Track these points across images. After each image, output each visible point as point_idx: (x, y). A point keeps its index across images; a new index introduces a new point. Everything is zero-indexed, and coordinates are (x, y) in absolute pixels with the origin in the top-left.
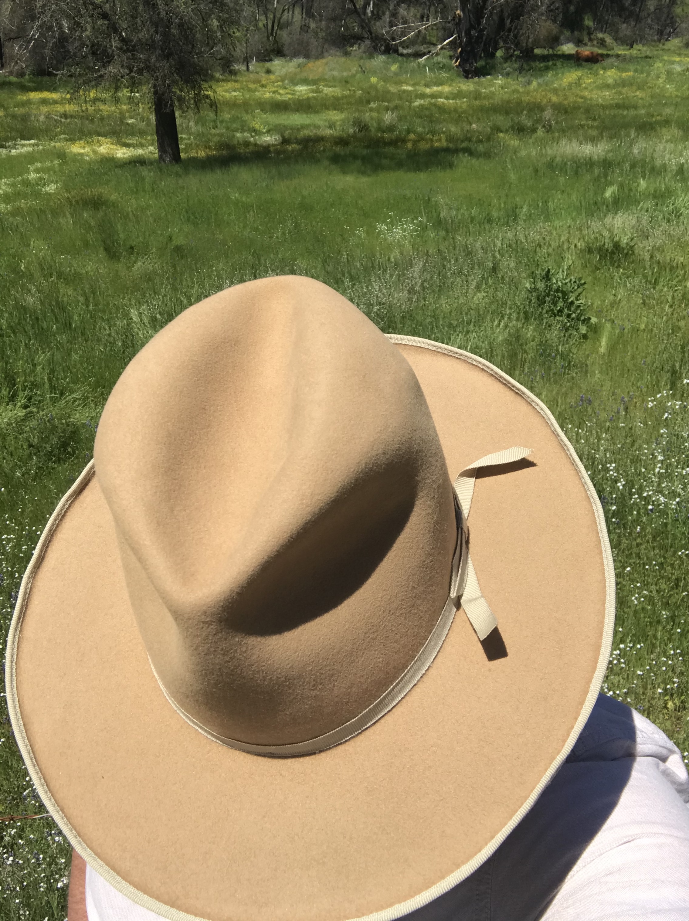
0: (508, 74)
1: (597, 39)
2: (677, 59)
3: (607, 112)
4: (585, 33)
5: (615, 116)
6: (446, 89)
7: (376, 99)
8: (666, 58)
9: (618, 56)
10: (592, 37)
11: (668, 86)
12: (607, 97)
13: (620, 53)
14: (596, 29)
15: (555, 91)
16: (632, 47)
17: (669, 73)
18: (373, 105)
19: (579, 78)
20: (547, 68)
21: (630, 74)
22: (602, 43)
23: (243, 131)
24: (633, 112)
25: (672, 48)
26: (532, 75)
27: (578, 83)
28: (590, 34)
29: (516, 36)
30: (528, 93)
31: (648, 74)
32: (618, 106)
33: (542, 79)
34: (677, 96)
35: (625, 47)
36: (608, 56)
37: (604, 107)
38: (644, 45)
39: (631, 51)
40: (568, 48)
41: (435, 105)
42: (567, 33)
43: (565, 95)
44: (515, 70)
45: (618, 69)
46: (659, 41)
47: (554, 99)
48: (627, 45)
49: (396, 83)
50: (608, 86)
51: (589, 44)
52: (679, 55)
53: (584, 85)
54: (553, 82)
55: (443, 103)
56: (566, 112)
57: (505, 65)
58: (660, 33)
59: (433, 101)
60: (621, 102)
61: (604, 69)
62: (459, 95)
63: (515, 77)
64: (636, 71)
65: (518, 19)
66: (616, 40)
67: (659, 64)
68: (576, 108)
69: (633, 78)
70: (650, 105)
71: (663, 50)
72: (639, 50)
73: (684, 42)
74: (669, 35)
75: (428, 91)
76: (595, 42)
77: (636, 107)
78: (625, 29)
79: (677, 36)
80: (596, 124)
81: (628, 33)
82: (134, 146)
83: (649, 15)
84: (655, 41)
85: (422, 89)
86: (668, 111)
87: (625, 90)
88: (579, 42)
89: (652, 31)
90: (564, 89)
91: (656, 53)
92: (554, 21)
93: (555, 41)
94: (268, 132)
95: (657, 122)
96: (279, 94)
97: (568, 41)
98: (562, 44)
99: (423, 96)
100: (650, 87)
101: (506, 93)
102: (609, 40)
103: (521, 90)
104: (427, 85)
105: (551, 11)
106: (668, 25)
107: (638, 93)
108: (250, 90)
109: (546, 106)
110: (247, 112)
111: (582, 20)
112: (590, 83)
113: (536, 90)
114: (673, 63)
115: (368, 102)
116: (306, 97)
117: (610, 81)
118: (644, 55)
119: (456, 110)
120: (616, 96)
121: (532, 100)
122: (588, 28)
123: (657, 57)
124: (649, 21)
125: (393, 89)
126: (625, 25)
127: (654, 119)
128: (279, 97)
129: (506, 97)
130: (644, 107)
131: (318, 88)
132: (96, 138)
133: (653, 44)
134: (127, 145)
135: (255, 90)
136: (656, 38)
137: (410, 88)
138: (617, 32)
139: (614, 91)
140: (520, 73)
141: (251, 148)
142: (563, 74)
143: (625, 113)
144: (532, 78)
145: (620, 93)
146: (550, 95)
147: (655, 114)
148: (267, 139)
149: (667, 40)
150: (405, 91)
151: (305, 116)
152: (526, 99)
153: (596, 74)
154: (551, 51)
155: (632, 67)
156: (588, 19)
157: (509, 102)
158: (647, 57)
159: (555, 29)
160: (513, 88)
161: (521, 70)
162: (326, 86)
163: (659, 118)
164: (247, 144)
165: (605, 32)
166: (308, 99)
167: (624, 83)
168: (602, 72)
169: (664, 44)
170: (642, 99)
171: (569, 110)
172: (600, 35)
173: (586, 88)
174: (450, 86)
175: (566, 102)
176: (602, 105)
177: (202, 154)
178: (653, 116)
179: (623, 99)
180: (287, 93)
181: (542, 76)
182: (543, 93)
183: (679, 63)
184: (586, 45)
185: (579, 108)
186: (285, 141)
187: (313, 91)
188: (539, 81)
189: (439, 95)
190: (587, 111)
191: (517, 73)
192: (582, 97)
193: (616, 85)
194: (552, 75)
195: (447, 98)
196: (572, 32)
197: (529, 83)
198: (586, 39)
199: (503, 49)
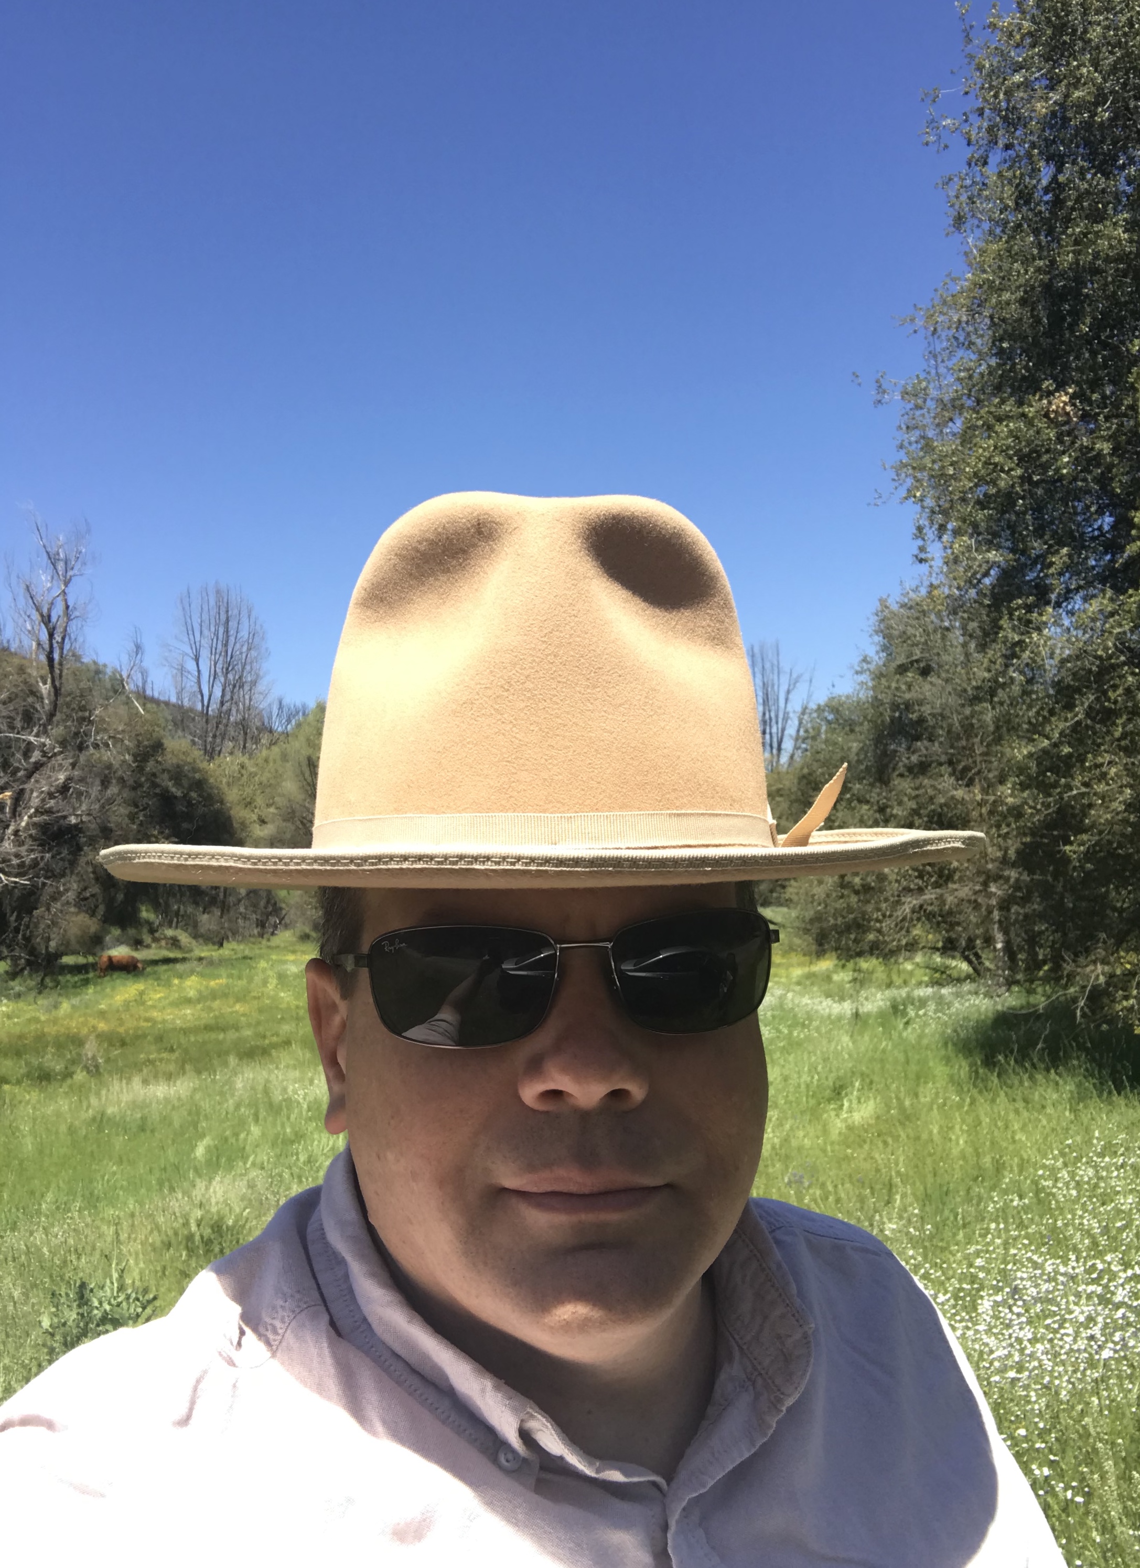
0: (18, 996)
1: (165, 938)
2: (291, 957)
3: (192, 1039)
4: (145, 930)
5: (204, 1043)
8: (274, 957)
9: (200, 959)
10: (157, 935)
11: (282, 994)
12: (189, 1017)
13: (203, 955)
14: (161, 925)
15: (102, 1014)
16: (221, 945)
17: (282, 977)
19: (142, 993)
20: (86, 982)
21: (223, 981)
22: (175, 943)
24: (232, 1035)
25: (282, 945)
26: (60, 995)
27: (140, 1000)
28: (152, 931)
29: (27, 939)
30: (55, 1021)
31: (250, 980)
32: (208, 1028)
33: (78, 999)
34: (297, 1007)
35: (211, 946)
36: (184, 960)
37: (185, 1031)
38: (239, 942)
39: (221, 951)
42: (116, 932)
43: (120, 1019)
44: (30, 989)
45: (201, 975)
46: (261, 935)
47: (102, 1026)
48: (214, 944)
50: (188, 1001)
51: (154, 945)
52: (294, 952)
53: (150, 1003)
54: (98, 1003)
56: (123, 1044)
57: (12, 983)
58: (261, 924)
60: (213, 1022)
61: (180, 977)
63: (30, 998)
64: (230, 976)
65: (30, 912)
66: (196, 936)
67: (263, 964)
68: (139, 1037)
69: (227, 986)
70: (258, 1023)
71: (269, 947)
72: (230, 949)
73: (298, 934)
74: (275, 927)
76: (163, 943)
77: (237, 1028)
78: (207, 921)
79: (286, 927)
80: (174, 1056)
81: (213, 927)
83: (239, 901)
84: (254, 936)
86: (286, 1028)
87: (216, 1004)
88: (137, 944)
89: (248, 923)
90: (118, 1011)
91: (257, 952)
92: (93, 914)
93: (95, 942)
95: (274, 1046)
97: (119, 942)
100: (255, 998)
101: (15, 1024)
102: (184, 938)
103: (43, 1018)
105: (86, 899)
106: (271, 914)
107: (238, 1007)
109: (87, 1036)
111: (136, 911)
112: (160, 999)
113: (70, 1017)
114: (285, 962)
117: (192, 993)
118: (240, 955)
120: (204, 1015)
121: (63, 1030)
122: (149, 923)
123: (261, 956)
124: (242, 909)
126: (206, 916)
127: (267, 1042)
129: (17, 1030)
130: (249, 1025)
133: (252, 939)
136: (256, 932)
138: (195, 925)
139: (199, 1006)
140: (40, 993)
142: (113, 989)
143: (221, 1036)
144: (60, 999)
145: (210, 1009)
146: (92, 1021)
147: (268, 1034)
149: (273, 934)
152: (51, 1030)
153: (168, 984)
154: (91, 959)
155: (223, 971)
156: (147, 911)
157: (21, 1037)
158: (245, 958)
159: (93, 925)
160: (28, 1016)
161: (41, 988)
163: (275, 1039)
165: (177, 927)
167: (214, 995)
168: (176, 981)
169: (269, 940)
170: (244, 1015)
171: (128, 1040)
172: (170, 933)
173: (154, 1007)
175: (121, 1030)
176: (181, 1029)
178: (264, 1037)
179: (216, 1017)
181: (76, 995)
182: (81, 1020)
183: (294, 962)
184: (148, 947)
185: (145, 1036)
188: (75, 1001)
190: (159, 1039)
191: (34, 993)
192: (147, 1020)
193: (201, 998)
194: (95, 992)
196: (123, 928)
197: (56, 1006)
198: (147, 939)
199: (9, 961)
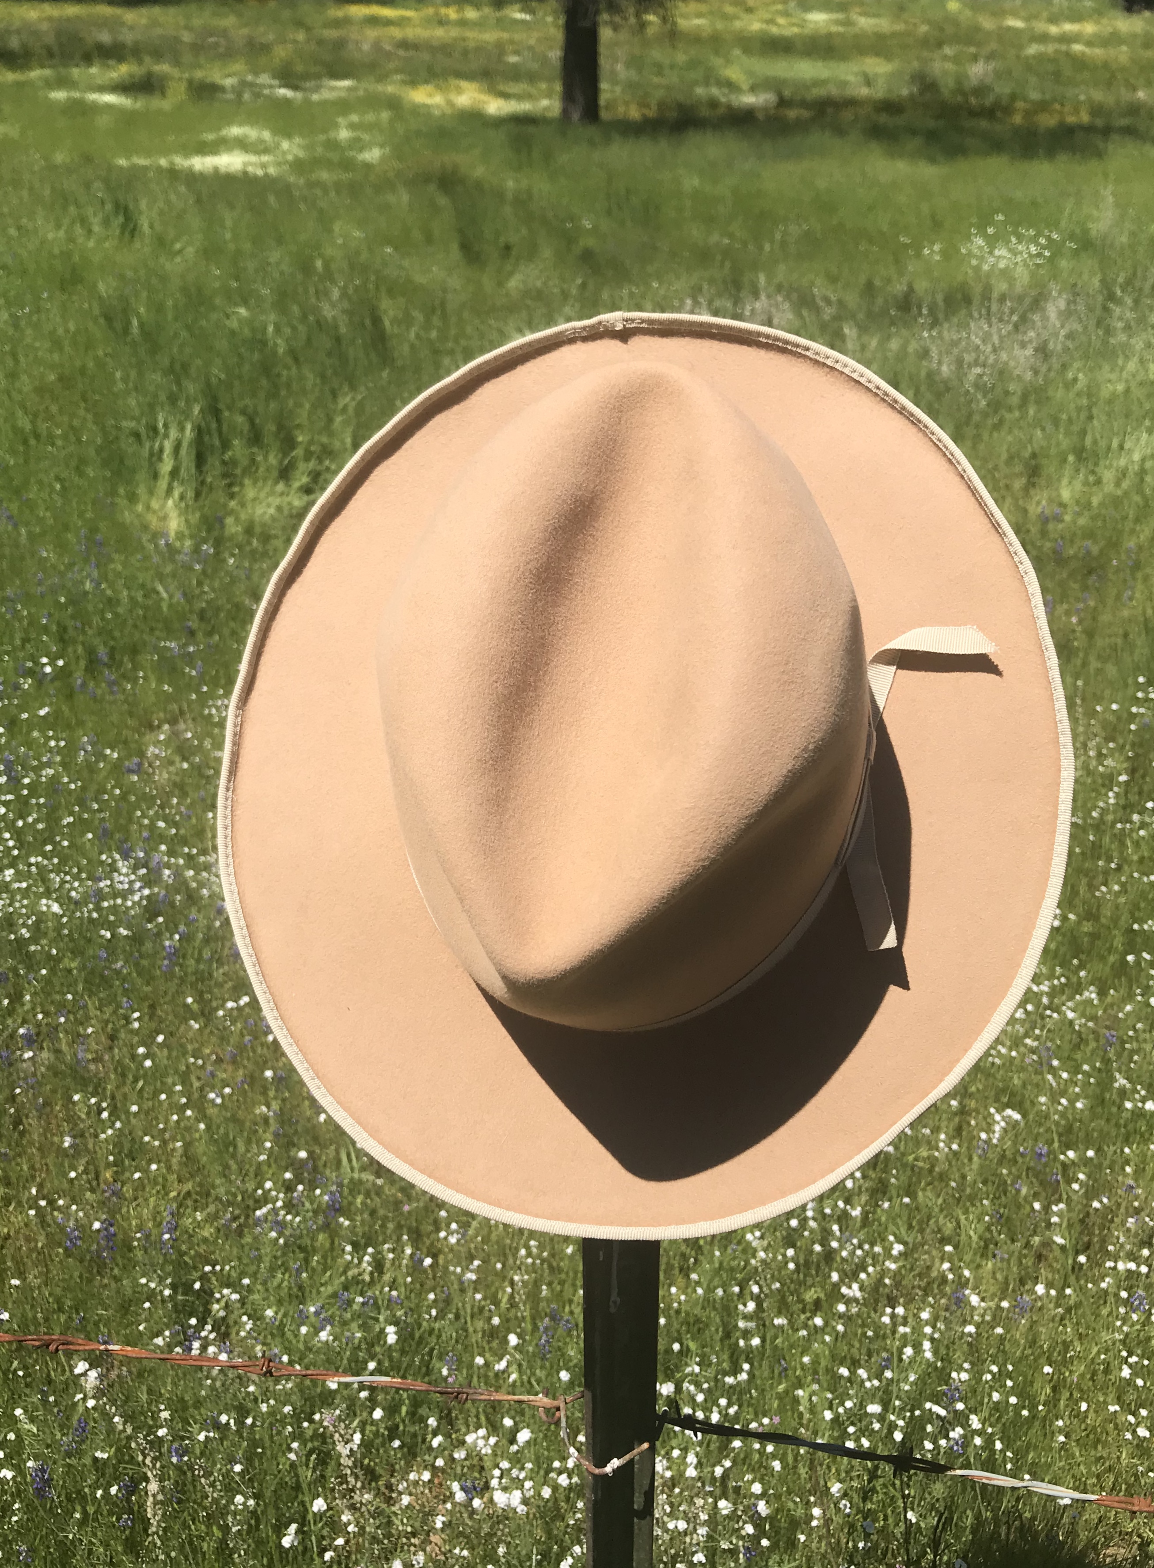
6: (1089, 28)
7: (956, 39)
18: (948, 51)
23: (707, 83)
41: (1068, 54)
49: (994, 14)
55: (1083, 53)
62: (1113, 39)
75: (1054, 30)
82: (519, 97)
85: (1041, 26)
94: (753, 89)
96: (777, 24)
99: (1044, 38)
104: (1053, 20)
108: (725, 17)
110: (717, 53)
115: (940, 45)
116: (824, 31)
119: (1106, 65)
125: (987, 23)
128: (774, 30)
131: (848, 18)
132: (453, 82)
134: (506, 96)
135: (736, 17)
137: (1019, 24)
141: (721, 111)
148: (749, 99)
150: (1009, 28)
151: (820, 64)
162: (865, 14)
164: (713, 104)
166: (830, 35)
174: (1097, 22)
177: (634, 113)
180: (791, 24)
186: (783, 102)
187: (837, 22)
189: (1075, 38)
195: (1089, 43)
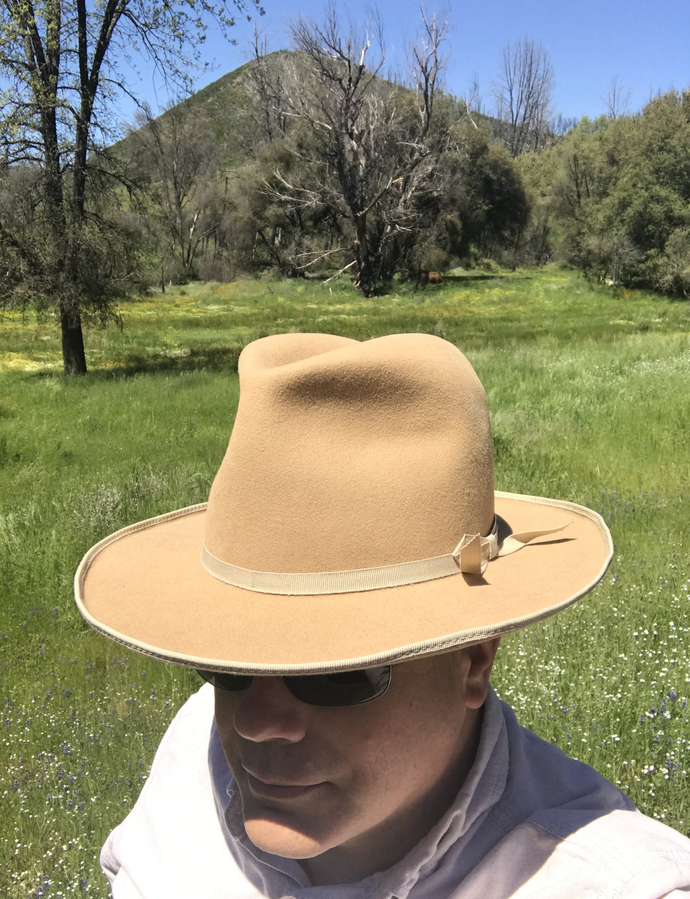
0: (404, 294)
1: (483, 263)
2: (554, 279)
3: (494, 325)
4: (472, 259)
5: (500, 328)
6: (348, 307)
7: (284, 315)
8: (544, 279)
9: (502, 278)
10: (479, 262)
11: (547, 302)
12: (493, 312)
13: (503, 275)
14: (481, 256)
15: (446, 307)
16: (514, 270)
17: (547, 292)
18: (279, 321)
19: (468, 297)
20: (439, 288)
21: (513, 292)
22: (488, 267)
23: (155, 345)
24: (516, 324)
25: (550, 271)
26: (425, 294)
27: (467, 300)
28: (476, 259)
29: (410, 262)
30: (422, 309)
31: (529, 293)
32: (503, 319)
33: (435, 297)
34: (555, 310)
35: (508, 270)
36: (493, 277)
37: (491, 320)
38: (524, 268)
39: (514, 273)
40: (458, 272)
41: (338, 321)
42: (457, 259)
43: (456, 311)
44: (410, 290)
45: (502, 287)
46: (538, 265)
47: (446, 314)
48: (510, 268)
49: (301, 302)
50: (493, 303)
51: (477, 267)
52: (556, 276)
53: (472, 302)
54: (444, 300)
55: (344, 319)
56: (457, 325)
57: (401, 286)
58: (538, 258)
59: (336, 317)
60: (506, 315)
61: (490, 288)
62: (360, 312)
63: (410, 296)
64: (518, 289)
65: (411, 247)
66: (500, 263)
67: (536, 284)
68: (465, 321)
69: (516, 295)
70: (531, 318)
71: (542, 272)
72: (520, 272)
73: (560, 265)
74: (546, 260)
75: (331, 308)
76: (482, 267)
77: (518, 320)
78: (507, 255)
79: (553, 260)
80: (484, 334)
81: (511, 258)
82: (45, 360)
83: (526, 243)
84: (534, 265)
85: (325, 307)
86: (547, 323)
87: (509, 305)
88: (467, 267)
89: (530, 257)
90: (455, 306)
91: (535, 274)
92: (444, 249)
93: (445, 265)
94: (179, 346)
95: (538, 333)
96: (192, 312)
97: (458, 265)
98: (452, 268)
99: (326, 313)
100: (531, 303)
101: (402, 309)
102: (494, 264)
103: (416, 307)
104: (330, 304)
105: (440, 240)
106: (544, 252)
107: (520, 308)
108: (164, 309)
109: (438, 319)
110: (160, 329)
111: (468, 248)
112: (478, 300)
113: (430, 307)
114: (549, 282)
115: (275, 319)
116: (217, 315)
117: (495, 298)
118: (524, 277)
119: (356, 325)
120: (501, 311)
121: (426, 315)
122: (475, 255)
123: (536, 278)
124: (528, 249)
125: (299, 307)
126: (506, 252)
127: (535, 330)
128: (191, 315)
129: (402, 313)
130: (526, 319)
131: (229, 307)
132: (7, 354)
133: (533, 267)
134: (38, 360)
135: (169, 310)
136: (534, 262)
137: (314, 306)
138: (500, 257)
139: (499, 306)
140: (415, 292)
141: (160, 360)
142: (453, 293)
143: (510, 324)
144: (425, 297)
145: (505, 308)
146: (441, 310)
147: (536, 325)
148: (177, 352)
149: (545, 264)
150: (310, 309)
151: (215, 331)
152: (419, 314)
153: (483, 292)
154: (442, 275)
155: (514, 286)
156: (474, 247)
157: (405, 317)
158: (527, 278)
159: (444, 255)
160: (408, 305)
161: (416, 290)
162: (237, 305)
163: (540, 329)
164: (156, 356)
165: (490, 258)
166: (219, 316)
167: (507, 300)
168: (487, 291)
169: (542, 268)
170: (524, 313)
171: (459, 323)
172: (486, 261)
173: (474, 304)
174: (351, 303)
175: (456, 317)
176: (489, 319)
177: (109, 366)
178: (534, 327)
179: (508, 313)
180: (200, 312)
181: (434, 295)
182: (436, 309)
183: (555, 282)
184: (474, 268)
185: (468, 321)
186: (194, 353)
187: (224, 310)
188: (433, 299)
189: (342, 312)
190: (476, 323)
191: (412, 292)
192: (470, 312)
193: (500, 301)
194: (444, 294)
195: (348, 314)
196: (461, 257)
197: (423, 301)
198: (473, 264)
199: (400, 273)
